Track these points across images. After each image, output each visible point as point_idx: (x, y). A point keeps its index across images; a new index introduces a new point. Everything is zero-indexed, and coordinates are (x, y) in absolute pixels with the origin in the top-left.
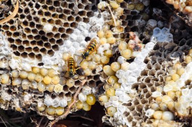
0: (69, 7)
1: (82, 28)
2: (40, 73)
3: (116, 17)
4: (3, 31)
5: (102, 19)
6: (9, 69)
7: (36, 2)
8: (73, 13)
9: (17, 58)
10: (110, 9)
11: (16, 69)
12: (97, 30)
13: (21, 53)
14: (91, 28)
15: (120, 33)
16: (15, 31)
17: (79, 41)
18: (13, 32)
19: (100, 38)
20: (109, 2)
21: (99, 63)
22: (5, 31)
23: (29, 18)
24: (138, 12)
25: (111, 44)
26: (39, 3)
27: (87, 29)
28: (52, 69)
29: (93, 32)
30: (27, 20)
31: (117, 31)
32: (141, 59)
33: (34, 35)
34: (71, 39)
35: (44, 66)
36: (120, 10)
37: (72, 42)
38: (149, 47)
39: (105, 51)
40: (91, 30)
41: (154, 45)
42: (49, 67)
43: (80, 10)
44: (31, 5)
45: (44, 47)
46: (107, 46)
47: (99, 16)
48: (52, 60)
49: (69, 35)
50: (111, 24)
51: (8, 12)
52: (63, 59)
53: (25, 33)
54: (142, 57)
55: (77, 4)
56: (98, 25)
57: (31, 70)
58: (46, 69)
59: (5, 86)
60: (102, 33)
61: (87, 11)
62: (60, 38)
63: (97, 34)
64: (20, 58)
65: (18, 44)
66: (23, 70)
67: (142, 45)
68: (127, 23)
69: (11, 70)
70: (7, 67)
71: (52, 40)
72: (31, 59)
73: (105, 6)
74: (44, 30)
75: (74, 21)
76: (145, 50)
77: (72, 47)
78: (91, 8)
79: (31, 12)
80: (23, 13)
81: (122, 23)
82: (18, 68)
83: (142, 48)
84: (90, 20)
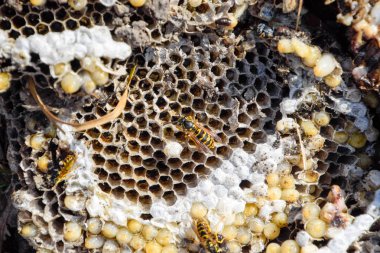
0: (222, 116)
1: (238, 162)
2: (141, 233)
3: (308, 153)
4: (87, 139)
5: (279, 152)
6: (84, 214)
7: (160, 95)
8: (226, 128)
9: (104, 197)
10: (299, 135)
11: (98, 217)
12: (267, 171)
13: (113, 187)
14: (255, 164)
15: (309, 184)
16: (110, 144)
17: (227, 185)
18: (105, 144)
19: (270, 187)
20: (299, 121)
21: (259, 234)
22: (91, 139)
23: (142, 122)
24: (352, 150)
25: (288, 203)
26: (165, 97)
27: (248, 165)
28: (167, 229)
29: (259, 172)
30: (137, 126)
31: (304, 179)
32: (342, 243)
33: (145, 157)
34: (215, 179)
35: (152, 221)
36: (318, 140)
37: (215, 184)
38: (363, 224)
39: (274, 214)
40: (254, 167)
41: (373, 221)
42: (161, 226)
43: (241, 125)
44: (149, 98)
45: (158, 183)
46: (280, 205)
47: (276, 145)
48: (170, 213)
49: (212, 169)
50: (296, 163)
51: (104, 104)
52: (191, 214)
53: (128, 149)
54: (344, 241)
55: (238, 113)
56: (270, 161)
57: (125, 224)
58: (156, 227)
59: (71, 245)
60: (274, 178)
61: (254, 130)
62: (194, 172)
63: (264, 178)
64: (110, 196)
65: (110, 168)
66: (110, 222)
67: (348, 217)
68: (328, 167)
69: (89, 217)
70: (81, 210)
71: (176, 174)
72: (129, 202)
73: (291, 128)
74: (165, 151)
75: (226, 144)
76: (352, 227)
77: (213, 194)
78: (262, 125)
79: (147, 112)
80: (132, 111)
81: (316, 166)
82: (102, 216)
83: (348, 223)
84: (257, 149)
